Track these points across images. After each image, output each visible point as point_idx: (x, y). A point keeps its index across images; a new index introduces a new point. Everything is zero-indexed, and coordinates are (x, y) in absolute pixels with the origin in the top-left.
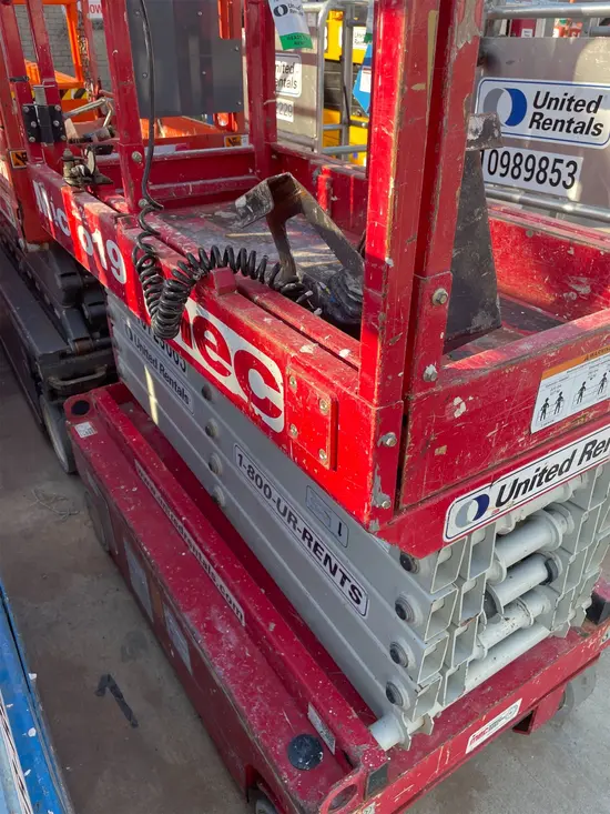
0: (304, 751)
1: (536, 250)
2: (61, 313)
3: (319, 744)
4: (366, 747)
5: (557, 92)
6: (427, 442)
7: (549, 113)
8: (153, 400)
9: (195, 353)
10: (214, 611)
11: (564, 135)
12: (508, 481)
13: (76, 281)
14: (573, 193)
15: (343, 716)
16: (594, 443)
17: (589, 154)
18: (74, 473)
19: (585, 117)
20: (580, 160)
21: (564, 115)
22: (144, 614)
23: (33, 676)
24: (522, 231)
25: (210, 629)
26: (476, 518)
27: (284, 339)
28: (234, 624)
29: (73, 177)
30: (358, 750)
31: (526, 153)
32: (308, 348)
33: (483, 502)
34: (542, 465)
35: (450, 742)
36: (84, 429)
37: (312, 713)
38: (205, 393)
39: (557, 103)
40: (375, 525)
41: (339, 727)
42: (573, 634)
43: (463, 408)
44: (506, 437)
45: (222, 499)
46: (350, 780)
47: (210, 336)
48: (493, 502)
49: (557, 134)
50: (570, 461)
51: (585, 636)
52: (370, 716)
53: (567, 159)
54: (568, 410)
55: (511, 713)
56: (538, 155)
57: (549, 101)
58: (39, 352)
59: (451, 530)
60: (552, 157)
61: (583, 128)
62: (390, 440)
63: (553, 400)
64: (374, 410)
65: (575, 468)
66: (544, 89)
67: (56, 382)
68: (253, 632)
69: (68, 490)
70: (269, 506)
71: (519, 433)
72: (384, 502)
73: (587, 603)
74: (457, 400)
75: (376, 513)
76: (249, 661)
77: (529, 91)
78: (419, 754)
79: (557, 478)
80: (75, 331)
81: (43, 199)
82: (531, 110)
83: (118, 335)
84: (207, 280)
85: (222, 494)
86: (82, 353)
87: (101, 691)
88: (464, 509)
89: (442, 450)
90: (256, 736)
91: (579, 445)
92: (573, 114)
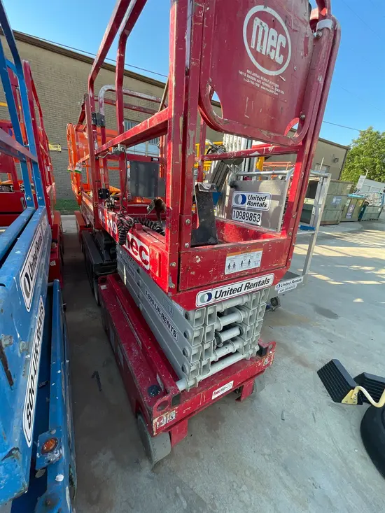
0: (153, 390)
1: (240, 231)
2: (104, 252)
3: (159, 388)
4: (173, 387)
5: (254, 195)
6: (188, 269)
7: (253, 201)
8: (125, 277)
9: (131, 251)
10: (133, 344)
11: (256, 207)
12: (219, 289)
13: (109, 242)
14: (259, 223)
15: (167, 377)
16: (249, 283)
17: (264, 212)
18: (99, 305)
19: (262, 202)
20: (261, 214)
21: (256, 201)
22: (113, 350)
23: (67, 361)
24: (235, 226)
25: (130, 350)
26: (208, 301)
27: (150, 239)
28: (138, 349)
29: (108, 206)
30: (170, 388)
31: (246, 212)
32: (156, 241)
33: (210, 295)
34: (231, 287)
35: (204, 391)
36: (103, 287)
37: (158, 377)
38: (138, 271)
39: (255, 198)
40: (170, 294)
41: (165, 380)
42: (252, 359)
43: (199, 260)
44: (216, 274)
45: (141, 308)
46: (166, 398)
47: (134, 244)
48: (213, 297)
49: (254, 207)
50: (241, 288)
51: (257, 360)
52: (177, 378)
53: (258, 214)
54: (238, 269)
55: (229, 386)
56: (250, 213)
57: (252, 198)
58: (94, 263)
59: (199, 303)
60: (253, 213)
61: (262, 205)
62: (174, 264)
63: (232, 265)
64: (168, 253)
65: (243, 291)
66: (251, 194)
67: (98, 273)
68: (144, 351)
69: (97, 311)
70: (153, 307)
71: (221, 273)
72: (173, 286)
73: (257, 348)
74: (197, 257)
75: (170, 289)
76: (141, 361)
77: (247, 195)
78: (193, 394)
79: (236, 293)
80: (107, 258)
81: (100, 213)
82: (247, 200)
83: (118, 257)
84: (134, 227)
85: (141, 306)
86: (107, 265)
87: (93, 376)
88: (203, 297)
89: (193, 273)
90: (138, 385)
91: (244, 283)
92: (259, 201)
